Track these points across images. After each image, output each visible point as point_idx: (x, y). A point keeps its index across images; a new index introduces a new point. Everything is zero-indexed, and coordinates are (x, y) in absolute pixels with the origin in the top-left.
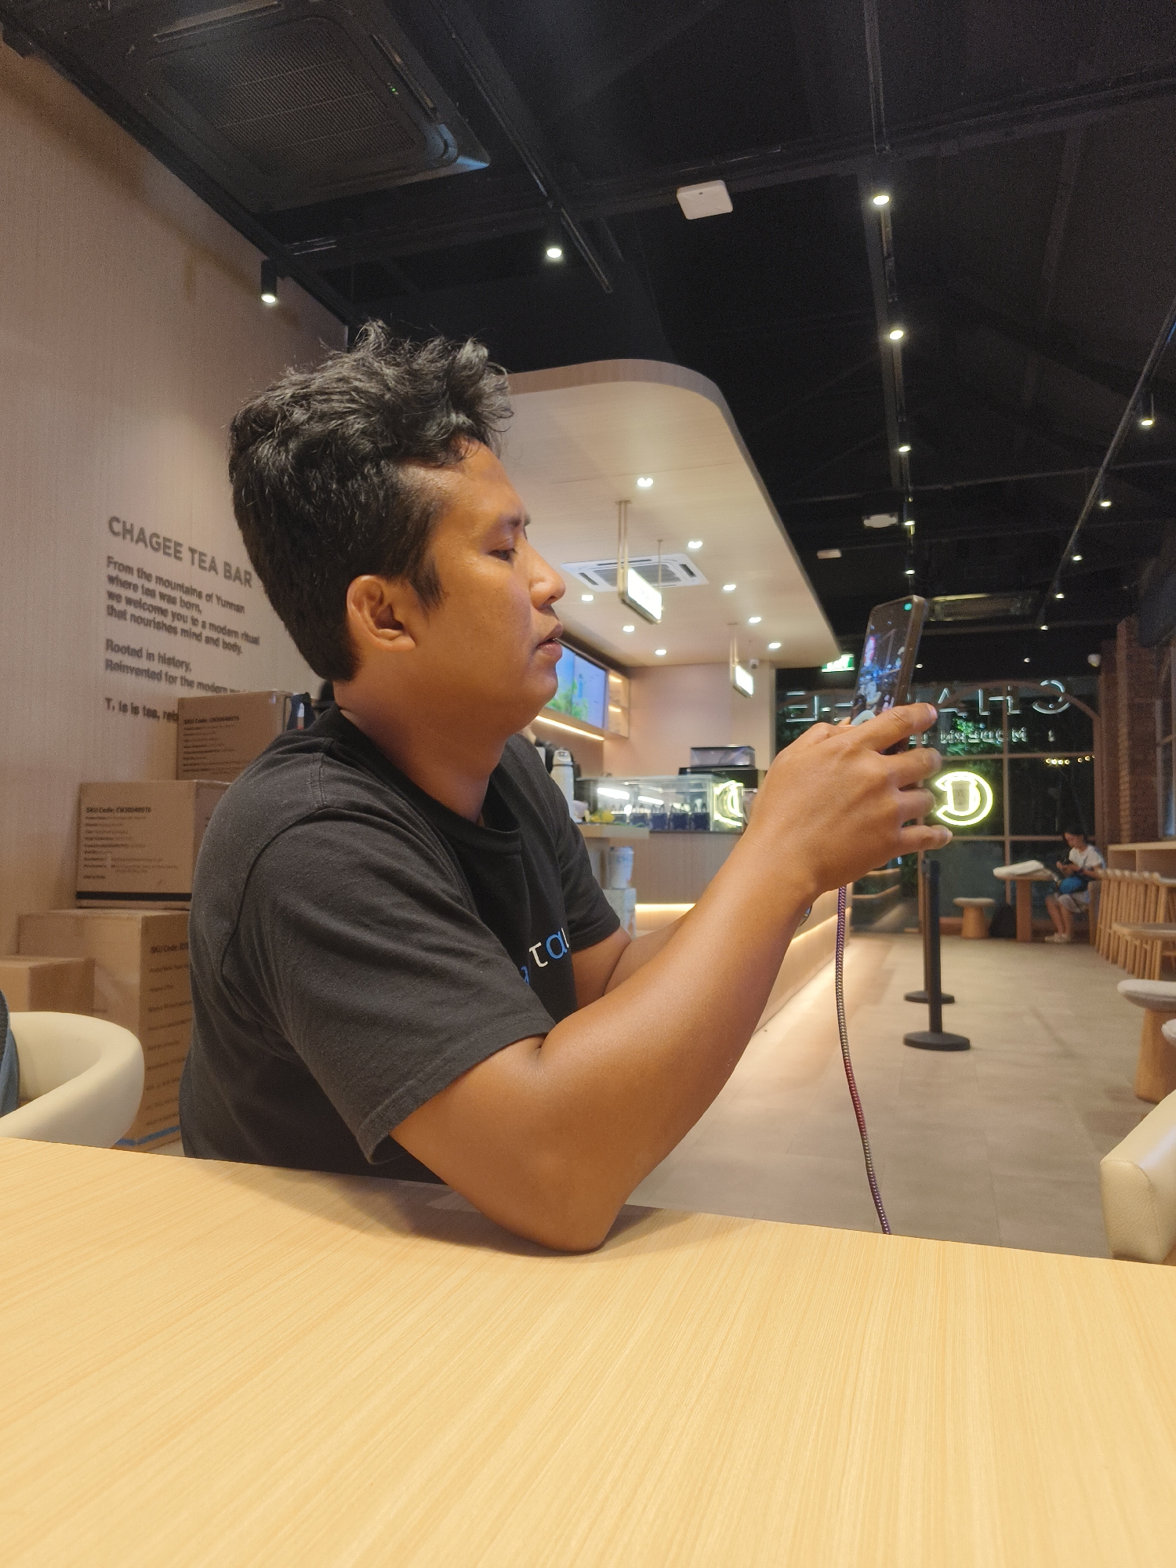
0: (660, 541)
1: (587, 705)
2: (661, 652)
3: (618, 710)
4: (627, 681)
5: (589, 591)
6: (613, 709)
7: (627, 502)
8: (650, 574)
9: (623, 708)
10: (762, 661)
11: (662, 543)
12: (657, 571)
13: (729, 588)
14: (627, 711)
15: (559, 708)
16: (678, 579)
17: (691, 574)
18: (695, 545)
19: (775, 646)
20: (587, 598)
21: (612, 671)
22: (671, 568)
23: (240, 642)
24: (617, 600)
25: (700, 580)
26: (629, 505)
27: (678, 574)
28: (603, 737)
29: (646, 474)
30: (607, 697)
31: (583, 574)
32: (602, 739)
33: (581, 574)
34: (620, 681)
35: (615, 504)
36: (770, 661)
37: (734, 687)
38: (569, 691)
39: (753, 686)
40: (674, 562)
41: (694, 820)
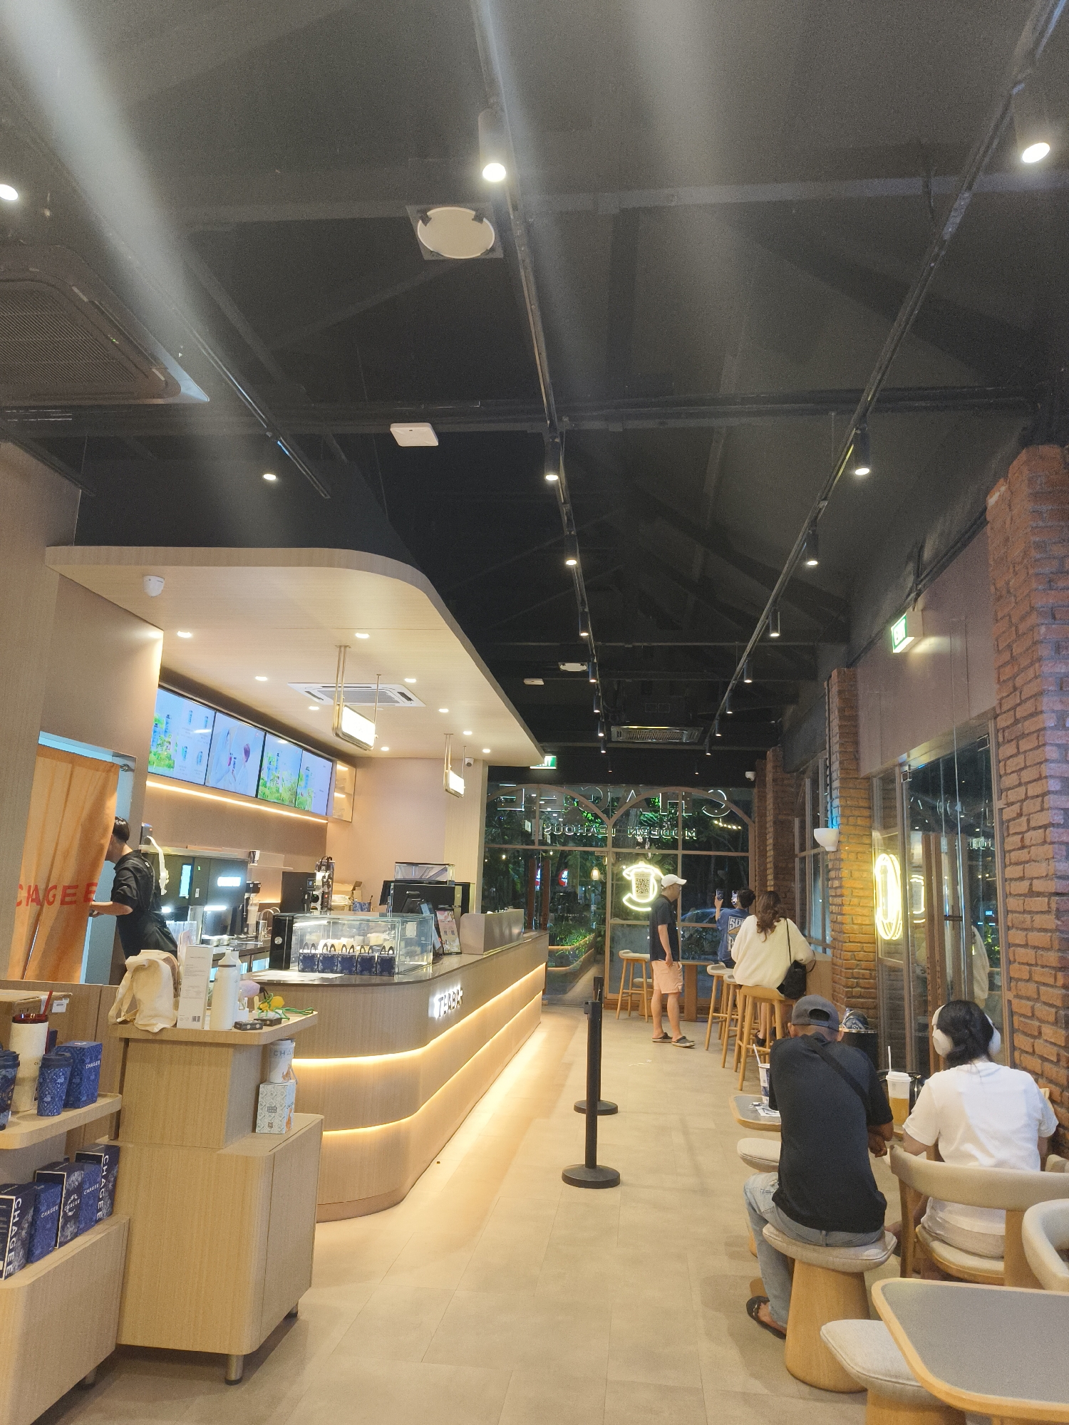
0: (380, 676)
1: (313, 795)
2: (387, 749)
3: (343, 796)
4: (353, 770)
5: (315, 704)
6: (337, 795)
7: (346, 647)
9: (348, 794)
10: (475, 760)
13: (444, 711)
14: (352, 797)
15: (283, 798)
16: (397, 702)
17: (409, 699)
19: (487, 751)
21: (338, 762)
22: (390, 694)
25: (416, 703)
26: (348, 649)
27: (396, 699)
28: (327, 820)
29: (360, 629)
30: (333, 786)
31: (308, 692)
32: (326, 822)
33: (306, 691)
34: (347, 769)
35: (335, 647)
36: (483, 760)
37: (447, 791)
38: (294, 783)
39: (464, 786)
40: (391, 689)
41: (379, 964)
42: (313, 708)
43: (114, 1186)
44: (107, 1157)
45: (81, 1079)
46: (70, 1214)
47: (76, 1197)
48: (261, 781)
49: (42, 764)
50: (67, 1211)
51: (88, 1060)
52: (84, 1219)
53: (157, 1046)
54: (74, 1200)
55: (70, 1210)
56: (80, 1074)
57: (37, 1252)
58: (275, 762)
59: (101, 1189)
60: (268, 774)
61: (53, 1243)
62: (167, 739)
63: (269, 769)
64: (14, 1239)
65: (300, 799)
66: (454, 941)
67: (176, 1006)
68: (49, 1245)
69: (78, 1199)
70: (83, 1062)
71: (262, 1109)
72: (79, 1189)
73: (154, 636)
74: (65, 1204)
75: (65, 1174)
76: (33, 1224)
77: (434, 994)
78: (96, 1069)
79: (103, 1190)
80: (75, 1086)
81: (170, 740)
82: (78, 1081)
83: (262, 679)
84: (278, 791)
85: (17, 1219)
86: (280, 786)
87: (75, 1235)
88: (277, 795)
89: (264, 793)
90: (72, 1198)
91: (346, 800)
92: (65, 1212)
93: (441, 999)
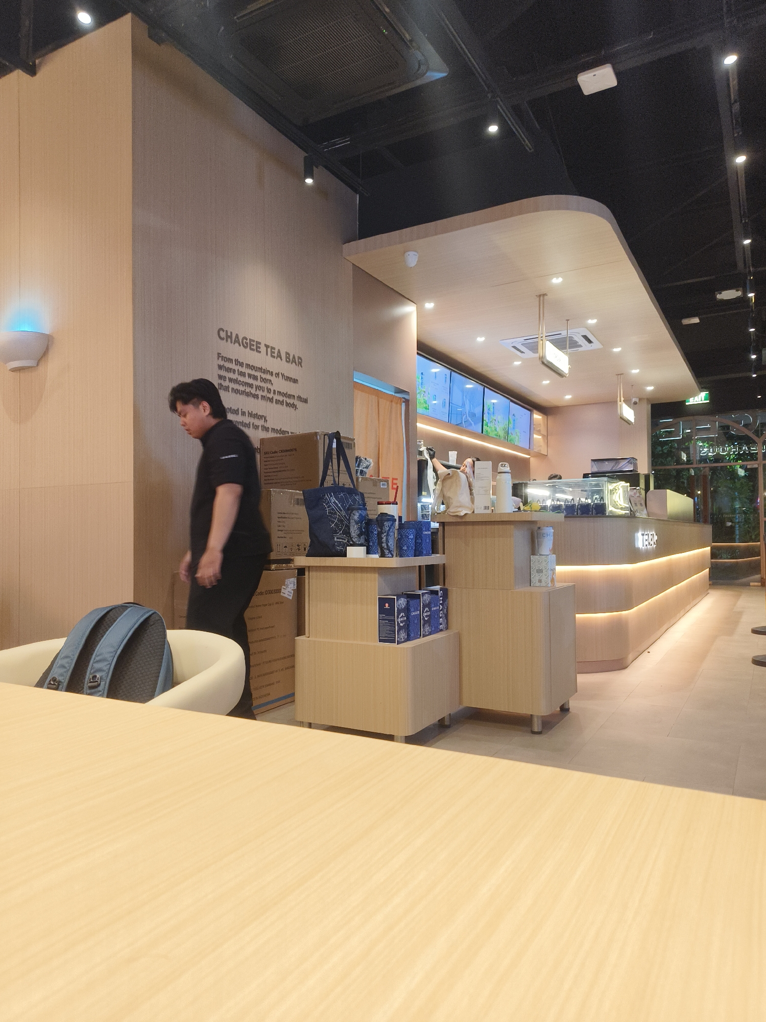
0: (568, 320)
1: (520, 434)
2: (568, 397)
3: (541, 437)
4: (547, 417)
5: (519, 359)
6: (535, 436)
7: (544, 295)
8: (561, 344)
9: (543, 436)
10: (640, 399)
11: (569, 322)
12: (566, 341)
13: (617, 350)
14: (546, 437)
15: (500, 437)
16: (580, 346)
17: (590, 341)
18: (592, 322)
19: (650, 388)
21: (535, 411)
22: (576, 338)
23: (296, 402)
24: (539, 363)
25: (596, 345)
26: (545, 297)
27: (580, 343)
28: (529, 455)
29: (557, 275)
30: (532, 429)
31: (514, 347)
32: (529, 457)
33: (513, 347)
34: (541, 417)
35: (536, 297)
36: (647, 399)
37: (621, 418)
38: (506, 425)
39: (635, 415)
40: (577, 334)
41: (595, 509)
42: (517, 363)
43: (447, 611)
44: (441, 592)
45: (422, 540)
46: (426, 619)
48: (484, 422)
49: (357, 396)
52: (434, 625)
53: (462, 528)
55: (426, 617)
56: (421, 537)
57: (412, 635)
58: (492, 410)
59: (441, 611)
60: (489, 418)
61: (419, 633)
62: (423, 390)
63: (489, 414)
65: (511, 437)
66: (642, 511)
67: (473, 501)
68: (417, 634)
69: (429, 611)
70: (421, 529)
71: (533, 571)
72: (428, 605)
73: (410, 309)
74: (423, 612)
77: (637, 531)
78: (429, 537)
79: (441, 612)
80: (418, 544)
81: (425, 390)
82: (420, 541)
83: (481, 339)
84: (496, 430)
86: (497, 427)
87: (430, 634)
88: (495, 432)
89: (487, 431)
90: (426, 610)
91: (542, 439)
92: (423, 617)
93: (643, 535)
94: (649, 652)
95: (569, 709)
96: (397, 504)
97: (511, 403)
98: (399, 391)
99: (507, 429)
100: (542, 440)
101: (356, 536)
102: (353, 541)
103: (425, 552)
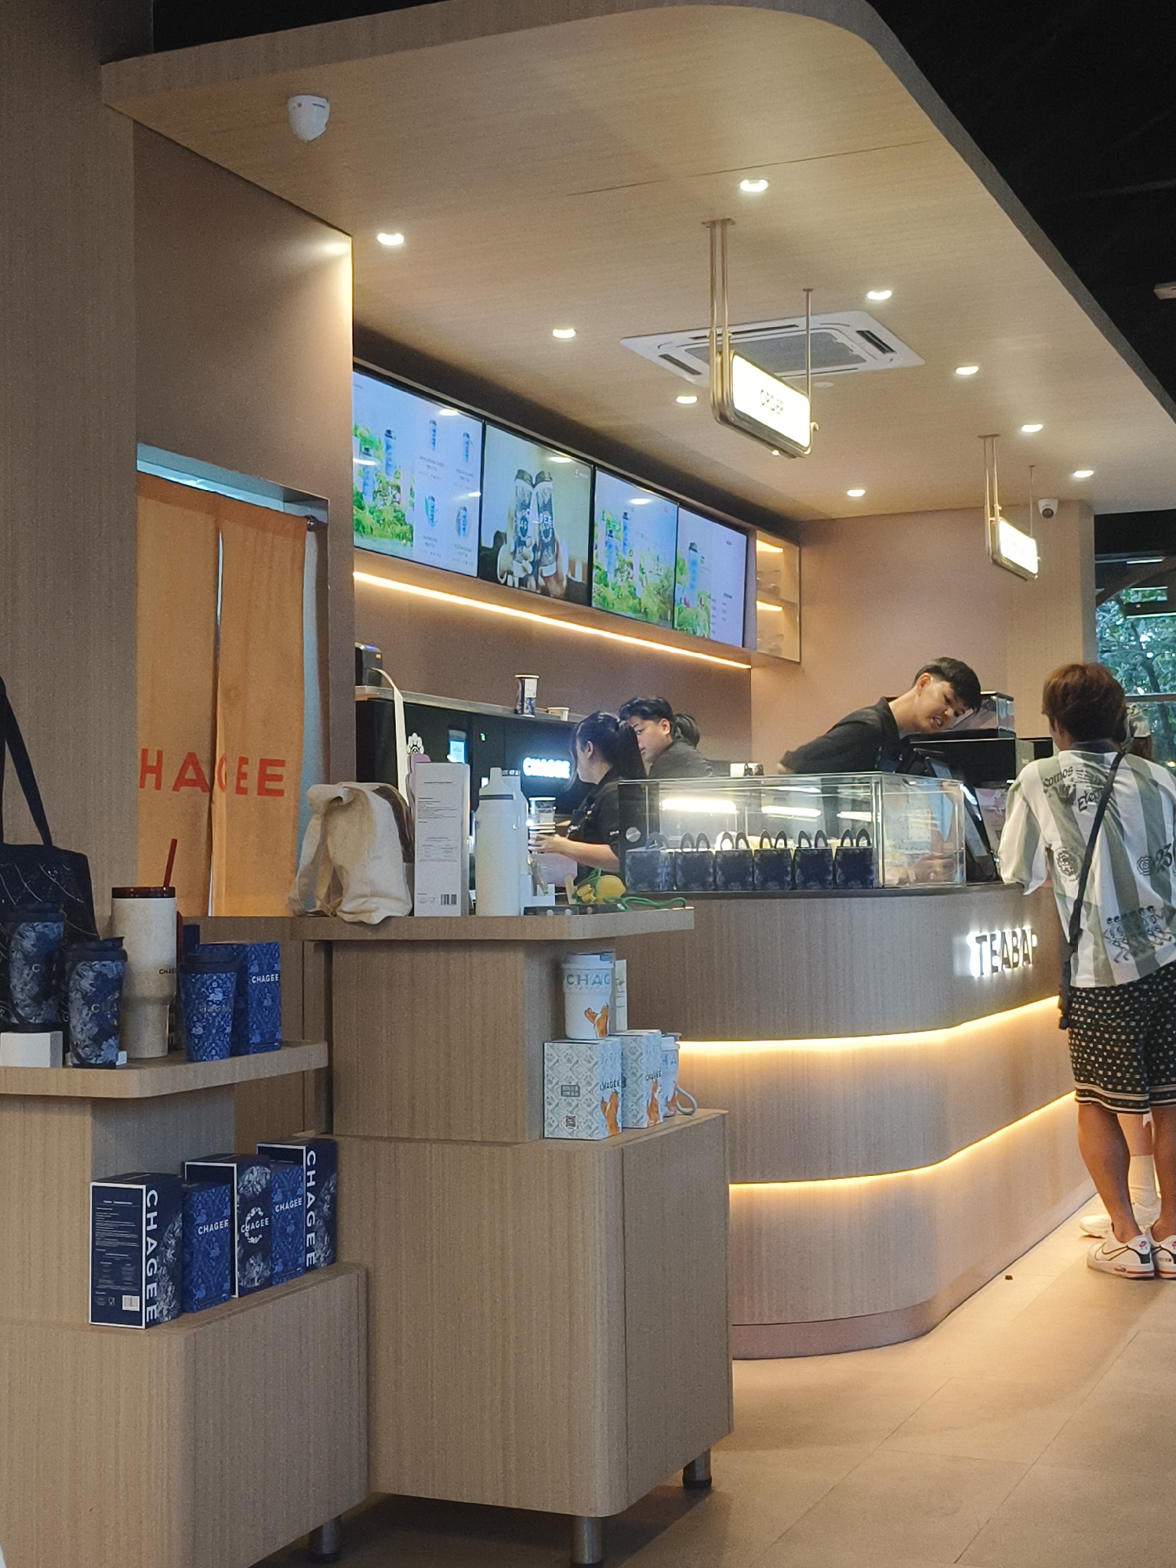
0: (809, 290)
1: (709, 604)
2: (856, 493)
3: (779, 609)
4: (798, 548)
5: (688, 389)
6: (761, 606)
7: (725, 222)
9: (787, 605)
10: (1062, 503)
11: (810, 294)
12: (804, 346)
13: (967, 371)
14: (796, 609)
15: (646, 613)
16: (859, 359)
17: (883, 348)
18: (879, 296)
19: (1083, 474)
20: (687, 400)
21: (759, 533)
22: (840, 339)
25: (903, 358)
26: (730, 228)
27: (858, 350)
28: (748, 664)
29: (753, 170)
30: (752, 585)
31: (666, 357)
32: (746, 666)
33: (662, 356)
34: (780, 550)
35: (702, 226)
36: (1081, 501)
37: (995, 562)
38: (666, 577)
39: (1038, 555)
40: (844, 328)
41: (841, 865)
43: (333, 1209)
44: (312, 1153)
45: (248, 1002)
46: (253, 1240)
47: (261, 1213)
48: (595, 571)
49: (151, 515)
50: (247, 1235)
51: (254, 969)
52: (282, 1257)
53: (381, 959)
54: (257, 1217)
55: (252, 1233)
56: (248, 992)
57: (200, 1294)
58: (621, 535)
59: (308, 1211)
60: (609, 557)
61: (227, 1286)
62: (393, 481)
63: (610, 546)
64: (152, 1260)
65: (682, 612)
68: (223, 1288)
69: (263, 1217)
70: (245, 970)
72: (264, 1199)
73: (336, 249)
74: (241, 1222)
75: (235, 1165)
76: (185, 1243)
77: (967, 933)
78: (274, 989)
79: (311, 1213)
80: (239, 1017)
81: (398, 482)
83: (565, 334)
84: (633, 595)
85: (153, 1227)
86: (636, 582)
87: (269, 1282)
88: (631, 602)
89: (604, 599)
90: (253, 1212)
91: (783, 616)
92: (242, 1235)
93: (981, 939)
94: (1009, 1278)
95: (710, 1480)
96: (171, 893)
97: (680, 509)
98: (292, 497)
99: (669, 592)
100: (783, 618)
101: (28, 1001)
102: (18, 1016)
103: (256, 1039)
